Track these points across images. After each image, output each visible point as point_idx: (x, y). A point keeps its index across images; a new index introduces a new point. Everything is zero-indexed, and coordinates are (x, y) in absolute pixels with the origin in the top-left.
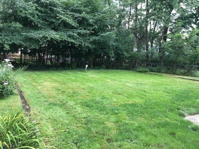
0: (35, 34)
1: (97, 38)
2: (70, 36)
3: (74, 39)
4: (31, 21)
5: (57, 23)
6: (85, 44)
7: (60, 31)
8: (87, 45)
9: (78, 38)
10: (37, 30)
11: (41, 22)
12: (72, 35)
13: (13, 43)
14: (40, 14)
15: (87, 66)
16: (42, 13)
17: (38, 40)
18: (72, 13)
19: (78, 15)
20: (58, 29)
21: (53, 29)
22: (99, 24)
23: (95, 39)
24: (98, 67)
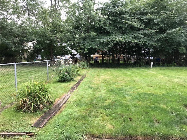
0: (106, 39)
1: (162, 36)
2: (135, 38)
3: (139, 39)
4: (104, 29)
5: (125, 27)
6: (149, 43)
7: (127, 33)
8: (151, 43)
9: (143, 38)
10: (109, 35)
11: (112, 28)
12: (136, 36)
13: (91, 48)
14: (111, 22)
15: (152, 63)
16: (113, 21)
17: (108, 44)
18: (139, 16)
19: (145, 17)
20: (125, 32)
21: (121, 33)
22: (165, 22)
23: (160, 37)
24: (168, 64)
